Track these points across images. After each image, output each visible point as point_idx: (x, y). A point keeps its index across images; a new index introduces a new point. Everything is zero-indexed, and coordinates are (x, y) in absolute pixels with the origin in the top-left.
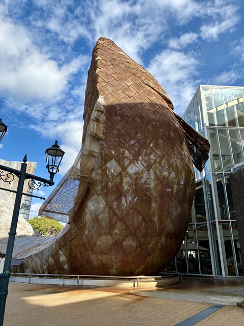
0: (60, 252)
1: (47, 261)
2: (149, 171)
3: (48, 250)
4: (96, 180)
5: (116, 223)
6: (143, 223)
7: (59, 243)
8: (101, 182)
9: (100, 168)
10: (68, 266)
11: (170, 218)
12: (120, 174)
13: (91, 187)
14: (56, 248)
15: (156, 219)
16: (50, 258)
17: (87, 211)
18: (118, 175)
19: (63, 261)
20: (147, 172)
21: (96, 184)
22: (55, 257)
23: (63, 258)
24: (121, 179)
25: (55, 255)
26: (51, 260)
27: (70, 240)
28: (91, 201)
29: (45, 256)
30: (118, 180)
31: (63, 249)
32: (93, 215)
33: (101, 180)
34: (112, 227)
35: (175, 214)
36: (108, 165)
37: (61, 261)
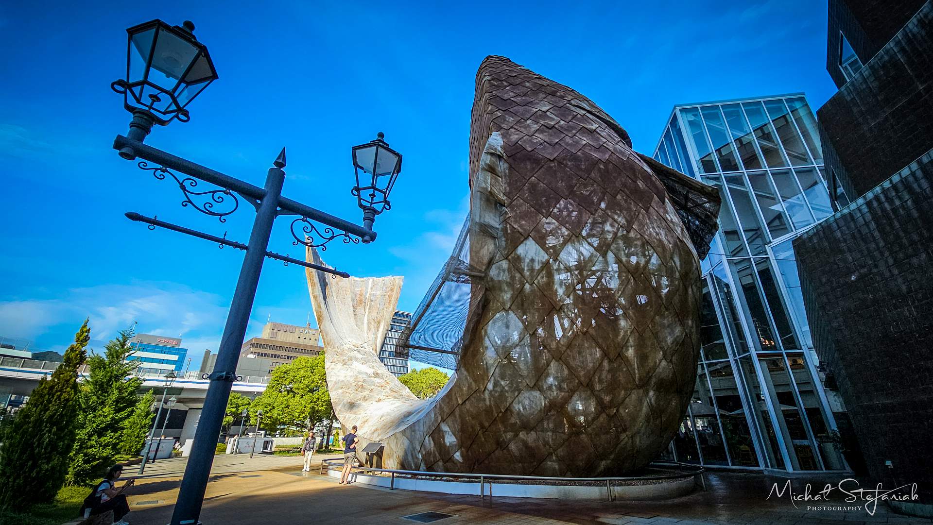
0: (445, 428)
1: (422, 445)
2: (604, 255)
3: (421, 424)
4: (499, 281)
5: (548, 365)
6: (606, 364)
7: (441, 408)
8: (511, 285)
9: (506, 259)
10: (462, 455)
11: (662, 348)
12: (546, 265)
13: (491, 297)
14: (436, 420)
15: (630, 352)
16: (427, 438)
17: (487, 343)
18: (542, 269)
19: (451, 445)
20: (601, 259)
21: (501, 289)
22: (436, 436)
23: (450, 439)
24: (550, 275)
25: (436, 434)
26: (430, 444)
27: (460, 402)
28: (494, 323)
29: (418, 436)
30: (542, 279)
31: (450, 420)
32: (500, 350)
33: (508, 280)
34: (540, 373)
35: (669, 340)
36: (521, 250)
37: (448, 444)
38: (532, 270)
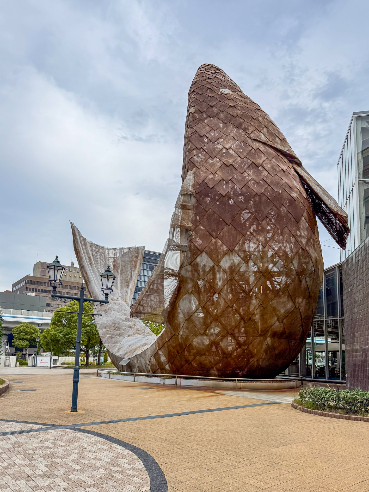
0: (161, 353)
1: (150, 361)
3: (149, 351)
4: (186, 277)
5: (211, 323)
7: (158, 343)
8: (192, 280)
9: (190, 264)
10: (169, 366)
12: (212, 269)
13: (182, 286)
14: (156, 349)
16: (152, 358)
17: (179, 311)
18: (210, 270)
19: (164, 361)
21: (187, 282)
22: (157, 357)
23: (163, 359)
24: (214, 275)
26: (153, 361)
27: (167, 340)
28: (183, 300)
29: (147, 356)
30: (210, 276)
31: (162, 349)
32: (186, 315)
33: (191, 277)
34: (207, 326)
36: (198, 260)
37: (162, 361)
38: (204, 271)
